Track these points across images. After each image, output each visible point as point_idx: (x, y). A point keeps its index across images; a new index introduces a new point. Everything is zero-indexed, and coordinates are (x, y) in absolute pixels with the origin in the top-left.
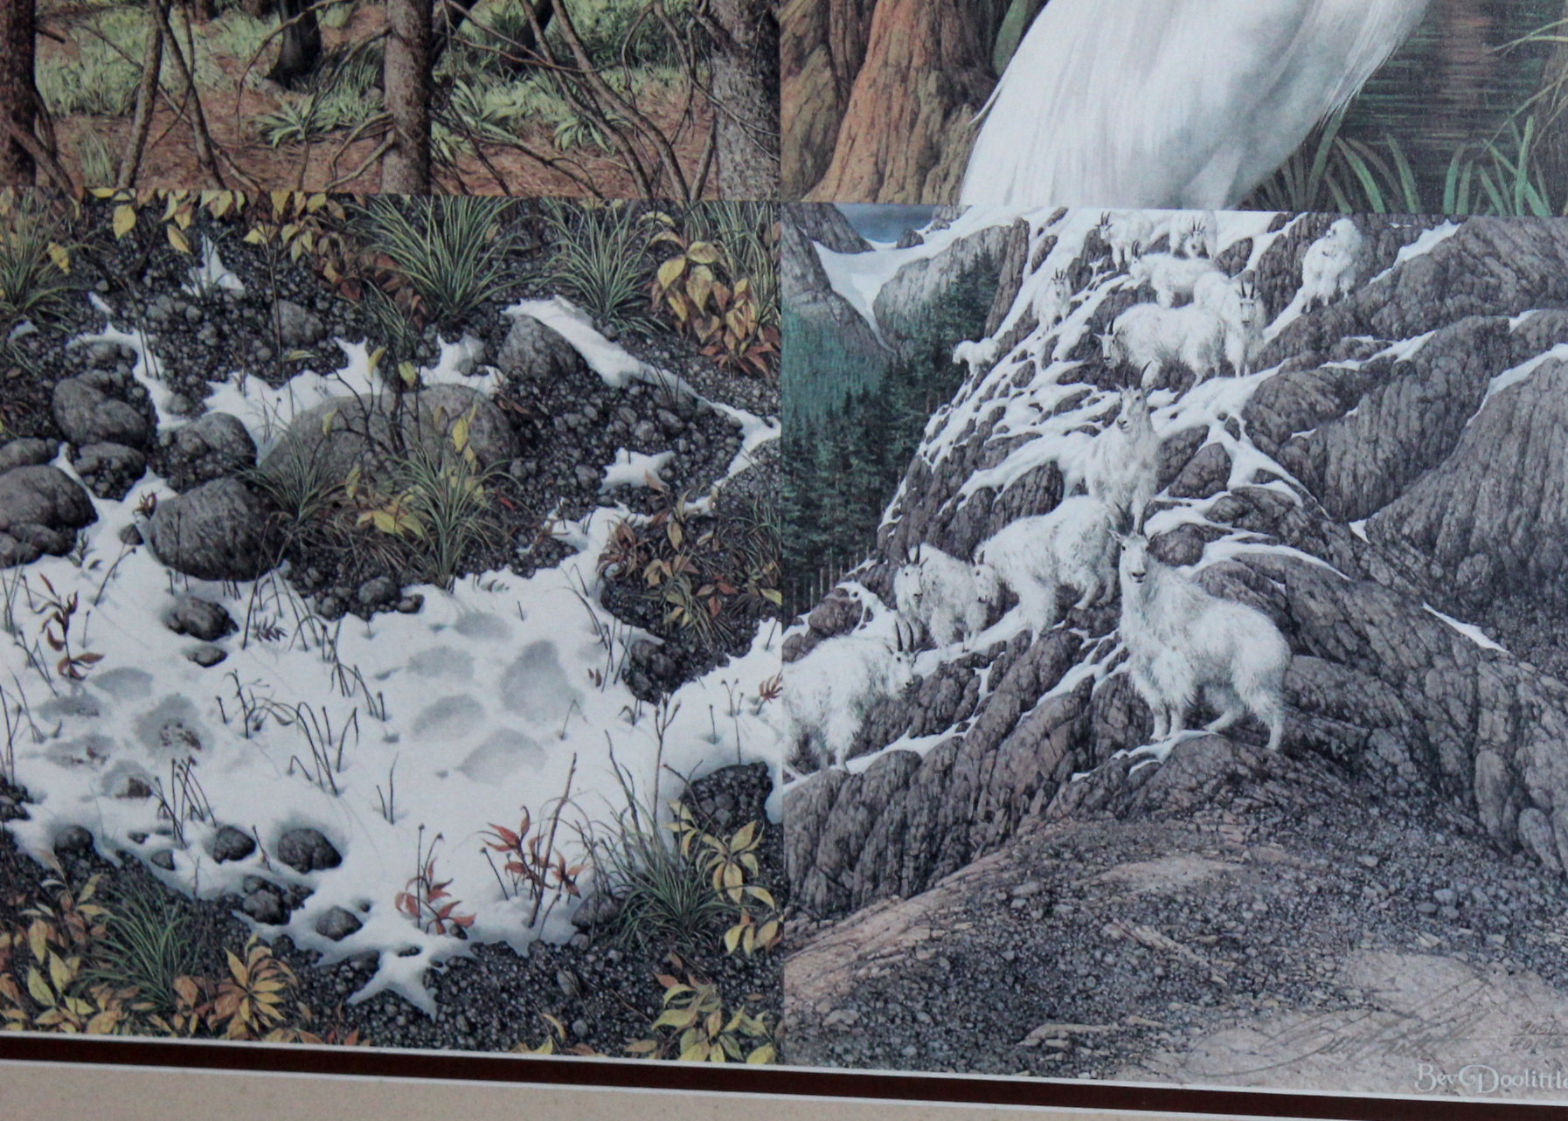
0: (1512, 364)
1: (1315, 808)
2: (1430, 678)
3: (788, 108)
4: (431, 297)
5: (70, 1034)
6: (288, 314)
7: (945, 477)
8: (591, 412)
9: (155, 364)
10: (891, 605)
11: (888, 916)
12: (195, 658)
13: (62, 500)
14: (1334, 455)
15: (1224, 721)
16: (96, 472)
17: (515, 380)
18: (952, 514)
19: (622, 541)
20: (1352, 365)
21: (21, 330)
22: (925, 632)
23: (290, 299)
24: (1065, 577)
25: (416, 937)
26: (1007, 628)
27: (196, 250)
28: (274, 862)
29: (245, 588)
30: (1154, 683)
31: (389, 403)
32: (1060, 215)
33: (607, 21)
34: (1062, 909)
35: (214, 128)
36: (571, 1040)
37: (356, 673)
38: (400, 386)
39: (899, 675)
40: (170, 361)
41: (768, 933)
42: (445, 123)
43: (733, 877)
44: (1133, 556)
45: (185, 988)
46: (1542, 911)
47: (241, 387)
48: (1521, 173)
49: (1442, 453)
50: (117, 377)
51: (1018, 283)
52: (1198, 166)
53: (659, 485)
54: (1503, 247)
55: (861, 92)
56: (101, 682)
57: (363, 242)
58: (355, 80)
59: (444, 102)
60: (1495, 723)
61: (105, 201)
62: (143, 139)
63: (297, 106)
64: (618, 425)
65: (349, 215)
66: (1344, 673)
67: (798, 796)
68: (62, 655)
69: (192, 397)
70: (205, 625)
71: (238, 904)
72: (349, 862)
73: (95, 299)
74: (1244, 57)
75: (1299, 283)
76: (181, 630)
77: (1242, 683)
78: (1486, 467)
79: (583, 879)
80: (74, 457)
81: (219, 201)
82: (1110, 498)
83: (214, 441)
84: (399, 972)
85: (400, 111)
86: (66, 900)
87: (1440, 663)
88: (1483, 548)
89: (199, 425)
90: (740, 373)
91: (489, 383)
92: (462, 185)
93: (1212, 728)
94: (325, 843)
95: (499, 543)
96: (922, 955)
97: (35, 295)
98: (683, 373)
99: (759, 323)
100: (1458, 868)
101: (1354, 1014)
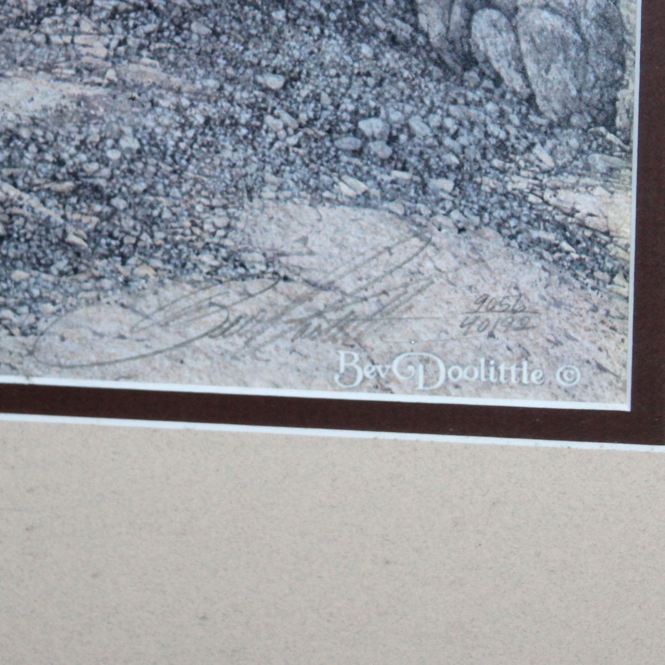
46: (502, 148)
100: (389, 90)
101: (253, 286)
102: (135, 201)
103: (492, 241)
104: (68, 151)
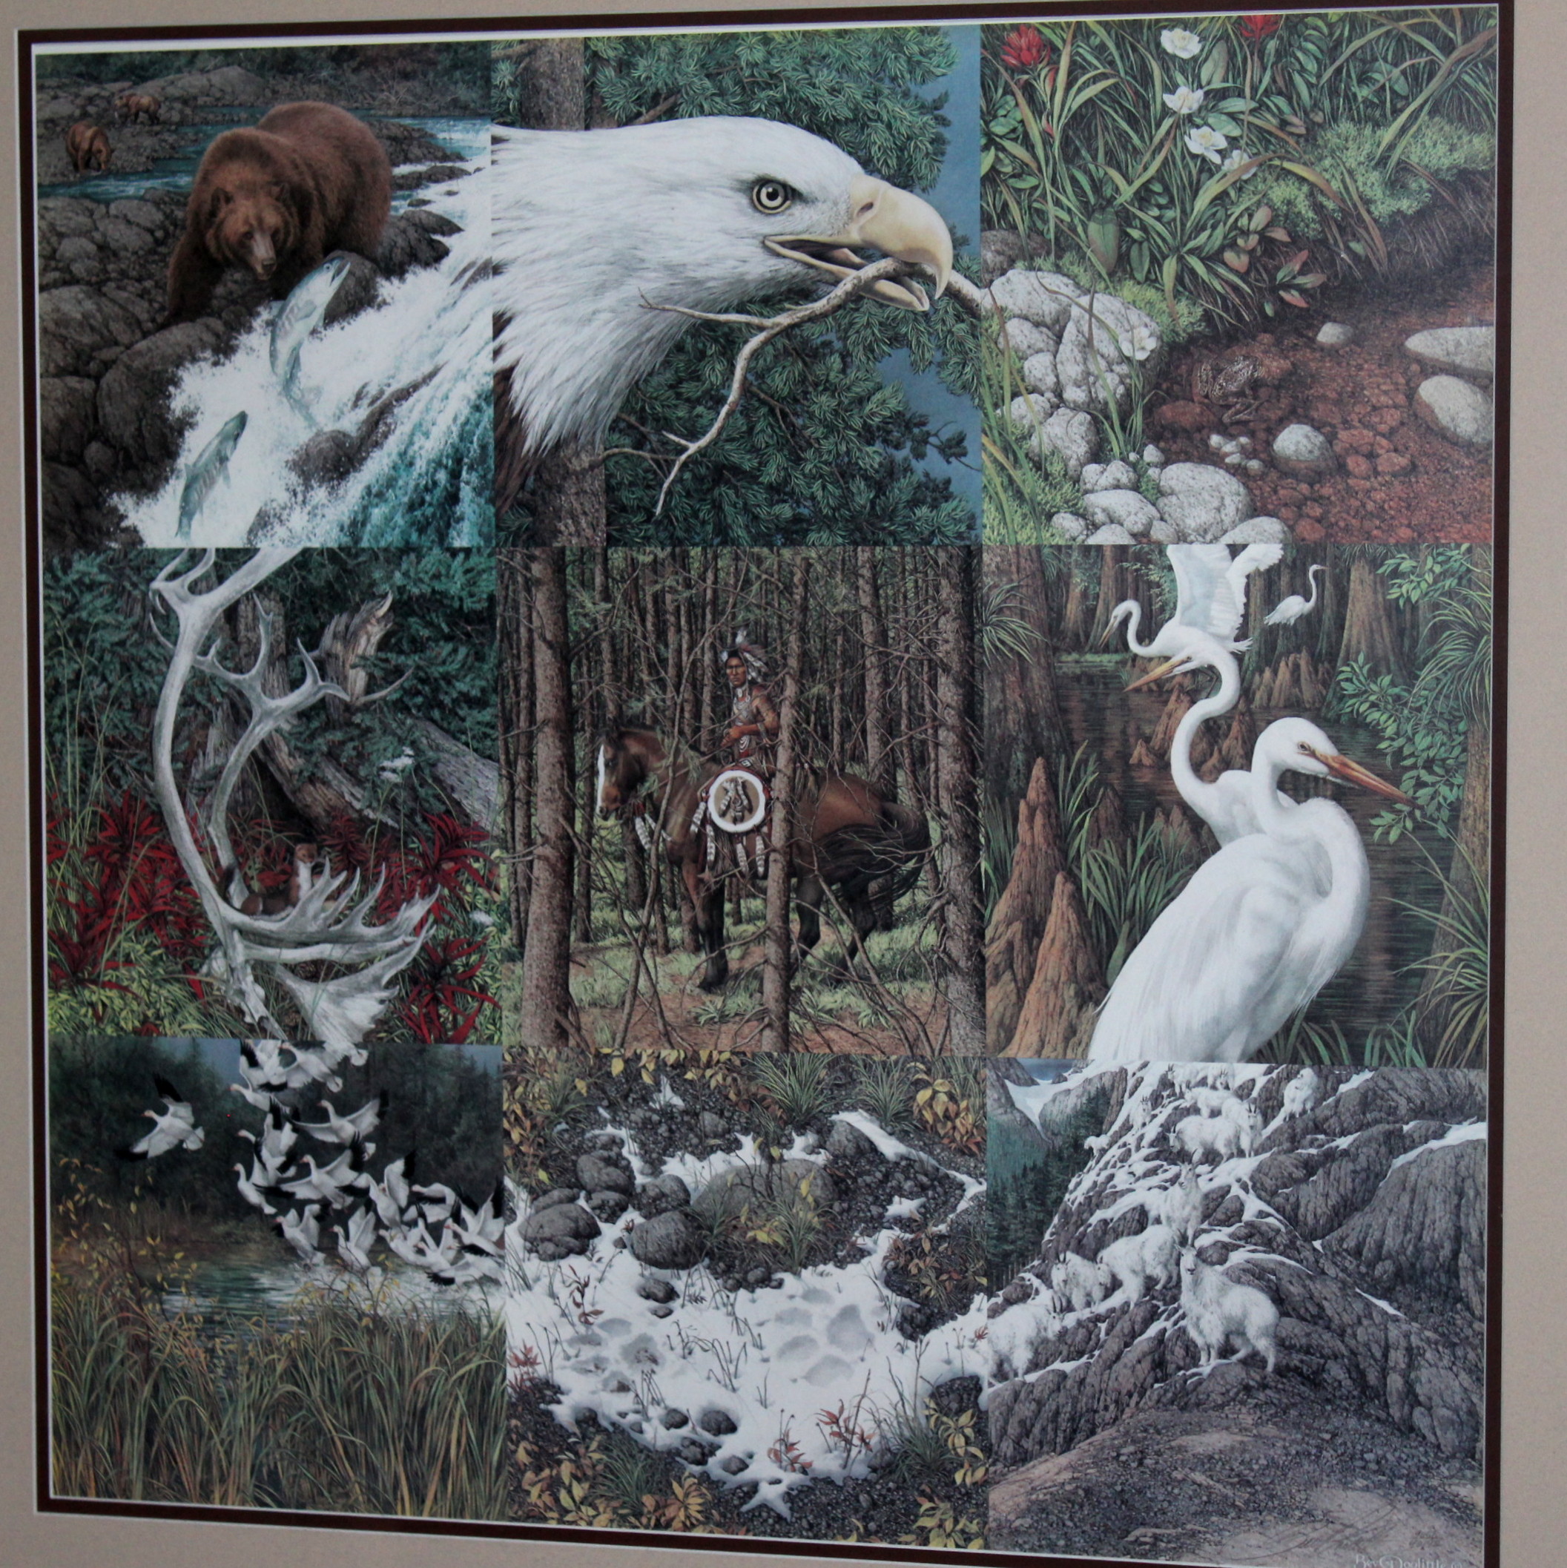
0: (1406, 1151)
1: (1294, 1405)
2: (1360, 1331)
3: (990, 1005)
4: (789, 1110)
5: (583, 1527)
6: (708, 1119)
7: (1080, 1213)
8: (879, 1175)
9: (634, 1147)
10: (1050, 1286)
11: (1049, 1465)
12: (655, 1313)
13: (581, 1223)
14: (1303, 1202)
15: (1241, 1355)
16: (601, 1207)
17: (836, 1157)
18: (1084, 1234)
19: (897, 1249)
20: (1313, 1151)
21: (559, 1127)
22: (1069, 1301)
23: (711, 1110)
24: (1149, 1271)
25: (780, 1474)
26: (1116, 1300)
27: (657, 1084)
28: (699, 1429)
29: (683, 1274)
30: (1201, 1332)
31: (765, 1170)
32: (1145, 1065)
33: (888, 956)
34: (1148, 1462)
35: (668, 1014)
36: (867, 1534)
37: (746, 1323)
38: (771, 1160)
39: (1054, 1327)
40: (643, 1145)
41: (980, 1473)
42: (797, 1012)
43: (960, 1441)
44: (1188, 1259)
45: (649, 1501)
46: (1427, 1467)
47: (682, 1160)
48: (1408, 1043)
49: (1366, 1202)
50: (613, 1154)
51: (1122, 1104)
52: (1224, 1038)
53: (918, 1217)
54: (1399, 1085)
55: (1032, 996)
56: (602, 1326)
57: (751, 1079)
58: (747, 988)
59: (797, 1001)
60: (1397, 1357)
61: (607, 1056)
62: (628, 1021)
63: (714, 1003)
64: (894, 1183)
65: (743, 1063)
66: (1308, 1328)
67: (997, 1395)
68: (580, 1311)
69: (655, 1166)
70: (661, 1295)
71: (678, 1453)
72: (741, 1430)
73: (601, 1110)
74: (1250, 977)
75: (1281, 1105)
76: (648, 1296)
77: (1251, 1332)
78: (1391, 1210)
79: (874, 1441)
80: (588, 1199)
81: (670, 1056)
82: (1175, 1226)
83: (667, 1191)
84: (769, 1493)
85: (772, 1005)
86: (582, 1450)
87: (1365, 1322)
88: (1389, 1256)
89: (658, 1181)
90: (963, 1154)
91: (821, 1158)
92: (807, 1048)
93: (1235, 1358)
94: (728, 1419)
95: (826, 1249)
96: (1068, 1487)
97: (568, 1108)
98: (931, 1153)
99: (974, 1125)
100: (1377, 1441)
101: (1318, 1525)
102: (1265, 1486)
103: (1423, 1508)
104: (1235, 1465)
